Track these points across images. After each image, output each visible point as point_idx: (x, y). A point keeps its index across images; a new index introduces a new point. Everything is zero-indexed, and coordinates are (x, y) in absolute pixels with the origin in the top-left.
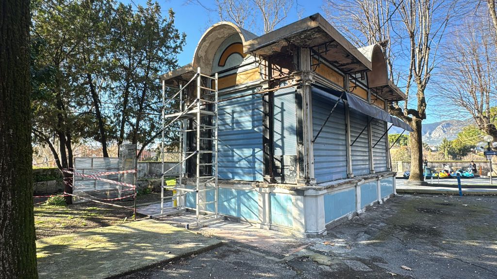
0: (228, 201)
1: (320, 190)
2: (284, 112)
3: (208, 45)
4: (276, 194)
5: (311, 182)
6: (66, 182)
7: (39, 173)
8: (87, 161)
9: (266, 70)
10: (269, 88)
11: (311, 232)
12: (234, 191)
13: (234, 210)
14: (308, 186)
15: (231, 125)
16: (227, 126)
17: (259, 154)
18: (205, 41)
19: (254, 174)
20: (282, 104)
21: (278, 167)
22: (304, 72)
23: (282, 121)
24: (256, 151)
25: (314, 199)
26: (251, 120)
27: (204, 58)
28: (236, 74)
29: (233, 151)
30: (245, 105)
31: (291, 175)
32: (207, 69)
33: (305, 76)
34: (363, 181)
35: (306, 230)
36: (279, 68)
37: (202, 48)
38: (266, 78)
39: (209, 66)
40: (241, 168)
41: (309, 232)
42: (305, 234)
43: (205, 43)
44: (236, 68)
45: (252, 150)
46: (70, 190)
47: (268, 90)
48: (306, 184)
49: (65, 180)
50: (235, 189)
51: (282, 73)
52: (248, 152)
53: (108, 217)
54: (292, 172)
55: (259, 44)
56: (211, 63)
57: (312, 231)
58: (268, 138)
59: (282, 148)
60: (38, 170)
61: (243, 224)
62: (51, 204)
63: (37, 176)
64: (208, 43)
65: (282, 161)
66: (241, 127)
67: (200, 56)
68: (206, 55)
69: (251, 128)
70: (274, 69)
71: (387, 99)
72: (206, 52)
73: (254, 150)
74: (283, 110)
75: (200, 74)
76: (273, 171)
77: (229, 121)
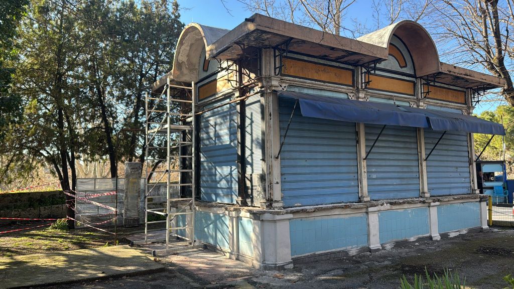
0: (208, 226)
1: (278, 215)
2: (253, 124)
3: (188, 48)
4: (243, 218)
5: (274, 205)
6: (68, 205)
7: (55, 195)
8: (91, 182)
9: (236, 76)
10: (240, 97)
11: (269, 263)
12: (212, 214)
13: (212, 237)
14: (271, 209)
15: (214, 139)
16: (211, 140)
17: (235, 173)
18: (183, 45)
19: (232, 195)
20: (252, 114)
21: (248, 188)
22: (266, 78)
23: (251, 134)
24: (232, 169)
25: (273, 224)
26: (228, 133)
27: (186, 63)
28: (216, 80)
29: (216, 169)
30: (223, 116)
31: (258, 197)
32: (193, 75)
33: (268, 82)
34: (388, 206)
35: (264, 261)
36: (248, 72)
37: (181, 52)
38: (236, 84)
39: (195, 72)
40: (221, 188)
41: (267, 263)
42: (263, 265)
43: (183, 47)
44: (216, 73)
45: (229, 168)
46: (72, 214)
47: (239, 99)
48: (267, 207)
49: (68, 203)
50: (213, 213)
51: (250, 78)
52: (226, 170)
53: (96, 242)
54: (258, 193)
55: (216, 49)
56: (197, 67)
57: (270, 261)
58: (240, 154)
59: (252, 165)
60: (54, 192)
61: (218, 253)
62: (54, 228)
63: (53, 198)
64: (187, 46)
65: (251, 181)
66: (221, 141)
67: (180, 62)
68: (188, 60)
69: (228, 143)
70: (244, 74)
71: (471, 88)
72: (188, 56)
73: (231, 169)
74: (252, 122)
75: (169, 85)
76: (245, 192)
77: (212, 134)
